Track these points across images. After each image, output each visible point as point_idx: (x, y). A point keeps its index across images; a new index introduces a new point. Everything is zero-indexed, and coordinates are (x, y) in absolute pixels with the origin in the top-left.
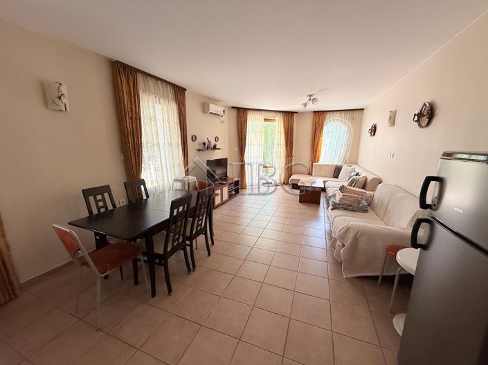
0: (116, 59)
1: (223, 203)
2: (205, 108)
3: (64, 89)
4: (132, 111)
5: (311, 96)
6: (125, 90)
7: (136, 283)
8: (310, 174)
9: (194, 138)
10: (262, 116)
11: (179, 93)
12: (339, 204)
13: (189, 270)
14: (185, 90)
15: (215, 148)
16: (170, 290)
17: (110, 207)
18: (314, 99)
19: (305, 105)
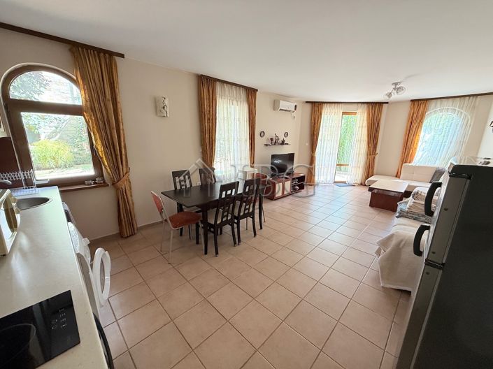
0: (201, 73)
1: (284, 196)
2: (275, 105)
3: (166, 102)
4: (210, 113)
5: (396, 84)
6: (206, 97)
7: (198, 243)
8: (397, 176)
9: (262, 134)
10: (341, 109)
11: (251, 93)
12: (407, 212)
13: (235, 243)
14: (257, 90)
15: (283, 143)
16: (217, 253)
17: (188, 186)
18: (398, 89)
19: (389, 95)
